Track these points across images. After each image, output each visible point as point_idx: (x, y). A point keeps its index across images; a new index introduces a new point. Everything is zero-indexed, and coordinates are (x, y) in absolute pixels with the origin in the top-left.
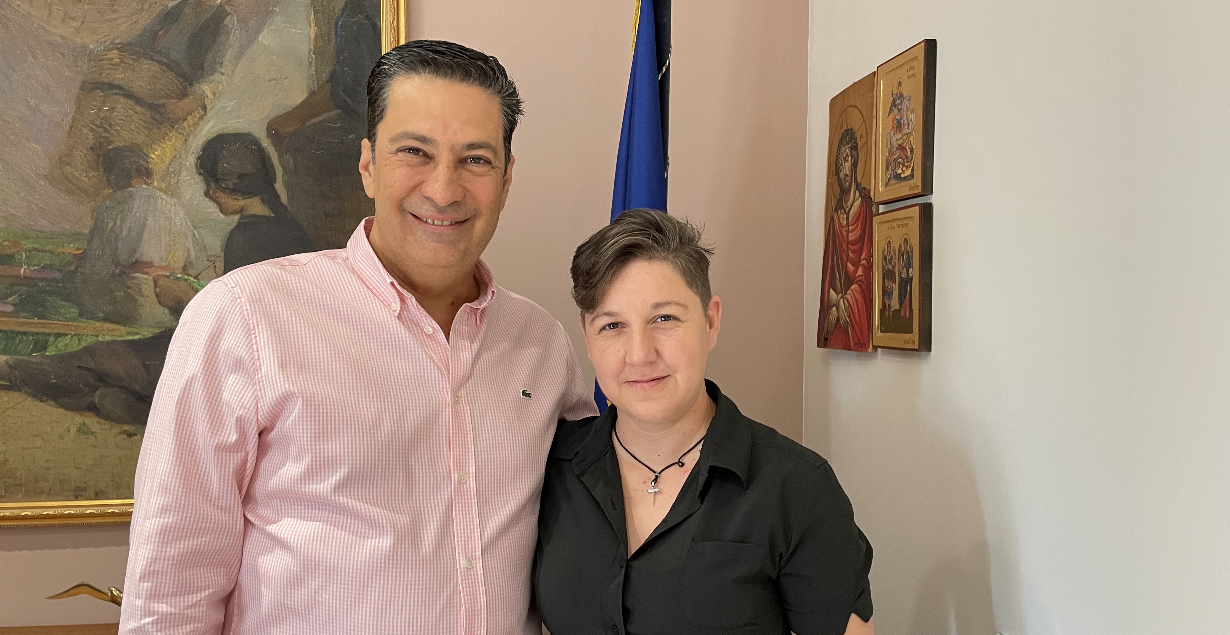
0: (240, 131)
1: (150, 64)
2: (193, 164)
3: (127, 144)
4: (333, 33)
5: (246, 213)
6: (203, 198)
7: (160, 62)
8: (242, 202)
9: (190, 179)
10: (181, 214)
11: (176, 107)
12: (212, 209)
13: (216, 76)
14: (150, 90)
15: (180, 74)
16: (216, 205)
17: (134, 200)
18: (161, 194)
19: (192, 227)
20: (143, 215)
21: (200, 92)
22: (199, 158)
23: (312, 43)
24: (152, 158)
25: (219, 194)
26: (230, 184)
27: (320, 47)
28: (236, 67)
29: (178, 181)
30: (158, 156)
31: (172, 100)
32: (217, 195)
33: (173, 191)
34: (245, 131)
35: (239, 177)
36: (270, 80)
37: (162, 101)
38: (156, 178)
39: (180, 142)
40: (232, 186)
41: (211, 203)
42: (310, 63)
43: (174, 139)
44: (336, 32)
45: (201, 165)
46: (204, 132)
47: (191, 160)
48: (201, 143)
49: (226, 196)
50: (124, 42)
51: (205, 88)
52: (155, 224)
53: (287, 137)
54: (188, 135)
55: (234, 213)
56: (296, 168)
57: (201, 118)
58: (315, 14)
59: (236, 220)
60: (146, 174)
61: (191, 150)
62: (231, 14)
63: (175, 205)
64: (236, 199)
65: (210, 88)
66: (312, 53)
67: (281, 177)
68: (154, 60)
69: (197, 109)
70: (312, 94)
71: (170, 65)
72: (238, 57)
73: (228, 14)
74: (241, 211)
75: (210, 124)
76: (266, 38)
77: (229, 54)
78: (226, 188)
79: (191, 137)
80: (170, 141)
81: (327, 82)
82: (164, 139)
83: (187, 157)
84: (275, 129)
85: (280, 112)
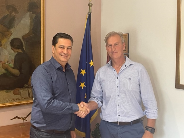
0: (17, 38)
1: (2, 26)
7: (4, 25)
8: (18, 50)
9: (9, 46)
10: (7, 52)
11: (6, 33)
13: (13, 28)
14: (2, 30)
15: (7, 27)
18: (4, 49)
19: (9, 55)
20: (0, 53)
22: (10, 42)
24: (2, 42)
25: (14, 49)
26: (16, 47)
33: (6, 48)
36: (23, 29)
37: (4, 32)
39: (7, 39)
41: (12, 50)
44: (34, 21)
45: (11, 44)
47: (9, 43)
51: (12, 30)
52: (2, 54)
53: (25, 39)
55: (16, 52)
56: (27, 44)
57: (11, 35)
58: (30, 18)
66: (30, 24)
67: (24, 46)
70: (29, 31)
72: (17, 25)
73: (16, 17)
74: (17, 52)
75: (12, 36)
76: (22, 22)
79: (9, 39)
80: (5, 39)
81: (32, 29)
84: (23, 37)
85: (24, 34)
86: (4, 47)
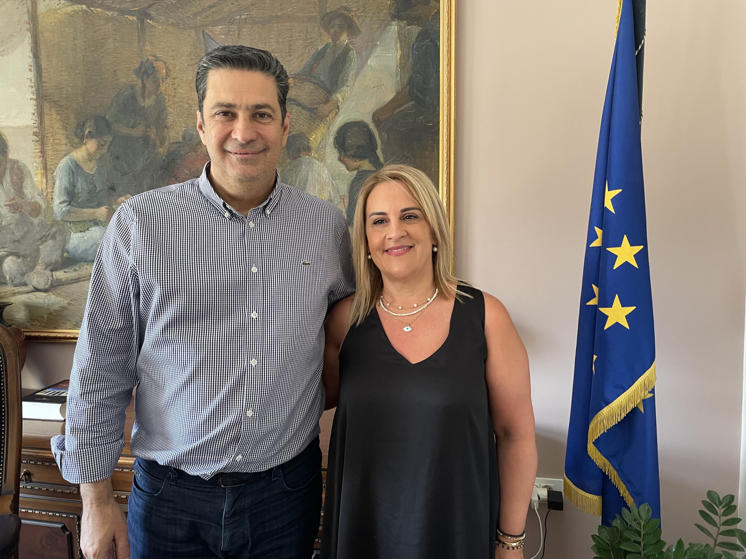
0: (357, 120)
1: (309, 85)
2: (332, 143)
3: (298, 133)
4: (411, 53)
5: (361, 169)
6: (337, 162)
7: (314, 83)
8: (358, 163)
9: (331, 151)
10: (326, 172)
11: (324, 109)
12: (343, 168)
13: (345, 88)
14: (310, 100)
15: (325, 89)
16: (344, 166)
17: (302, 165)
18: (316, 161)
19: (331, 179)
20: (306, 174)
21: (336, 99)
22: (335, 139)
23: (398, 61)
24: (311, 140)
25: (346, 159)
27: (403, 63)
28: (355, 81)
29: (324, 153)
30: (314, 139)
31: (321, 105)
32: (345, 159)
33: (322, 159)
34: (360, 120)
35: (357, 148)
36: (374, 87)
37: (316, 106)
38: (313, 151)
39: (326, 129)
40: (353, 154)
42: (397, 74)
43: (322, 128)
44: (413, 52)
45: (337, 142)
46: (338, 122)
47: (331, 140)
48: (336, 129)
49: (350, 160)
50: (296, 73)
51: (339, 96)
52: (313, 178)
53: (383, 122)
54: (330, 125)
55: (354, 170)
56: (388, 140)
57: (336, 114)
58: (400, 42)
59: (355, 174)
60: (308, 149)
61: (331, 134)
62: (352, 49)
63: (323, 167)
64: (355, 161)
65: (341, 95)
66: (398, 67)
67: (380, 146)
68: (311, 82)
69: (334, 109)
70: (398, 93)
71: (320, 85)
72: (357, 74)
73: (351, 49)
74: (358, 169)
75: (341, 117)
76: (372, 62)
77: (352, 73)
78: (350, 155)
79: (331, 126)
80: (320, 130)
81: (407, 84)
82: (317, 128)
83: (329, 138)
84: (377, 117)
85: (379, 107)
86: (316, 156)
